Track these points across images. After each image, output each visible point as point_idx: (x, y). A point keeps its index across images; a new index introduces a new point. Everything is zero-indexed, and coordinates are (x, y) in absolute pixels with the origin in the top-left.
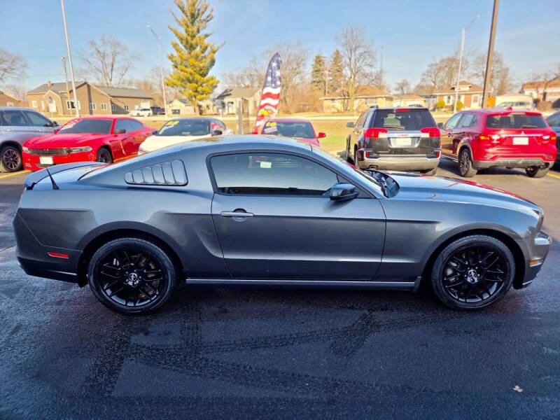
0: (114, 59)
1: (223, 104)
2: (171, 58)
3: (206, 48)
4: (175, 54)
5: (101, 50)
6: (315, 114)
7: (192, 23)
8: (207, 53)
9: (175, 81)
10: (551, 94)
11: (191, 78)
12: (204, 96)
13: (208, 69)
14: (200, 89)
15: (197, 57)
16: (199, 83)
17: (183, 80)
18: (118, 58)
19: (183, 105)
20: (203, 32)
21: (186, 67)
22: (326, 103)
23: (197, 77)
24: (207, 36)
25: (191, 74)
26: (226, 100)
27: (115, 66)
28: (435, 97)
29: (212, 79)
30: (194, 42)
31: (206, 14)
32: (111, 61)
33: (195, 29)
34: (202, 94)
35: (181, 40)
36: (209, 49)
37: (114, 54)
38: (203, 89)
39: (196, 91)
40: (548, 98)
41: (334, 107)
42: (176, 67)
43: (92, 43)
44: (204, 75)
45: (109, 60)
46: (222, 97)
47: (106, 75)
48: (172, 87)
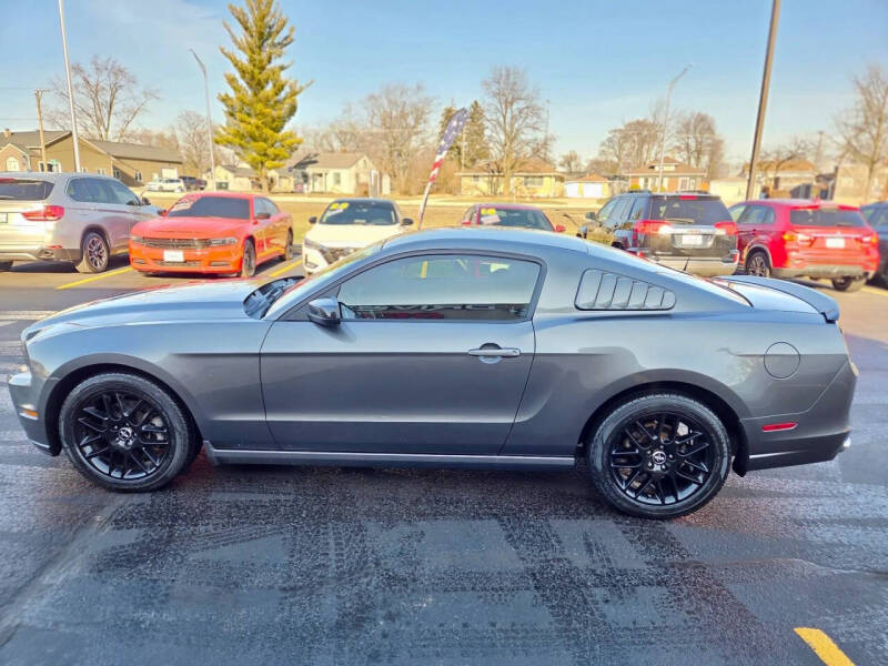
0: (113, 96)
1: (305, 177)
2: (225, 100)
3: (282, 87)
4: (232, 94)
5: (93, 81)
6: (449, 197)
7: (260, 47)
8: (283, 94)
9: (230, 137)
10: (786, 179)
11: (257, 134)
12: (276, 163)
13: (285, 121)
14: (270, 151)
15: (266, 102)
16: (270, 142)
17: (242, 137)
18: (120, 94)
19: (231, 175)
20: (276, 63)
21: (249, 115)
22: (466, 182)
23: (268, 132)
24: (282, 68)
25: (257, 127)
26: (310, 170)
27: (115, 108)
28: (623, 178)
29: (291, 135)
30: (262, 77)
31: (284, 33)
32: (108, 99)
33: (264, 55)
34: (274, 160)
35: (243, 72)
36: (287, 89)
37: (115, 89)
38: (277, 152)
39: (265, 155)
40: (783, 186)
41: (476, 188)
42: (232, 115)
43: (77, 69)
44: (277, 130)
45: (105, 97)
46: (302, 165)
47: (100, 121)
48: (226, 146)
